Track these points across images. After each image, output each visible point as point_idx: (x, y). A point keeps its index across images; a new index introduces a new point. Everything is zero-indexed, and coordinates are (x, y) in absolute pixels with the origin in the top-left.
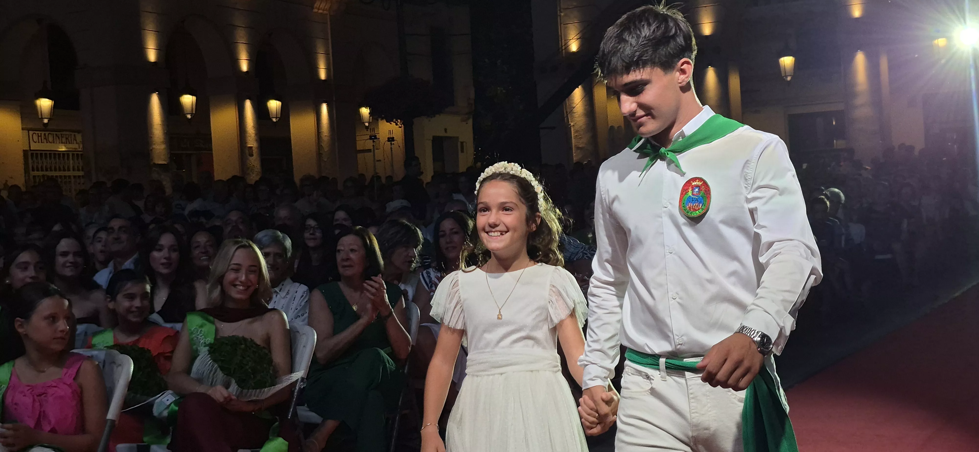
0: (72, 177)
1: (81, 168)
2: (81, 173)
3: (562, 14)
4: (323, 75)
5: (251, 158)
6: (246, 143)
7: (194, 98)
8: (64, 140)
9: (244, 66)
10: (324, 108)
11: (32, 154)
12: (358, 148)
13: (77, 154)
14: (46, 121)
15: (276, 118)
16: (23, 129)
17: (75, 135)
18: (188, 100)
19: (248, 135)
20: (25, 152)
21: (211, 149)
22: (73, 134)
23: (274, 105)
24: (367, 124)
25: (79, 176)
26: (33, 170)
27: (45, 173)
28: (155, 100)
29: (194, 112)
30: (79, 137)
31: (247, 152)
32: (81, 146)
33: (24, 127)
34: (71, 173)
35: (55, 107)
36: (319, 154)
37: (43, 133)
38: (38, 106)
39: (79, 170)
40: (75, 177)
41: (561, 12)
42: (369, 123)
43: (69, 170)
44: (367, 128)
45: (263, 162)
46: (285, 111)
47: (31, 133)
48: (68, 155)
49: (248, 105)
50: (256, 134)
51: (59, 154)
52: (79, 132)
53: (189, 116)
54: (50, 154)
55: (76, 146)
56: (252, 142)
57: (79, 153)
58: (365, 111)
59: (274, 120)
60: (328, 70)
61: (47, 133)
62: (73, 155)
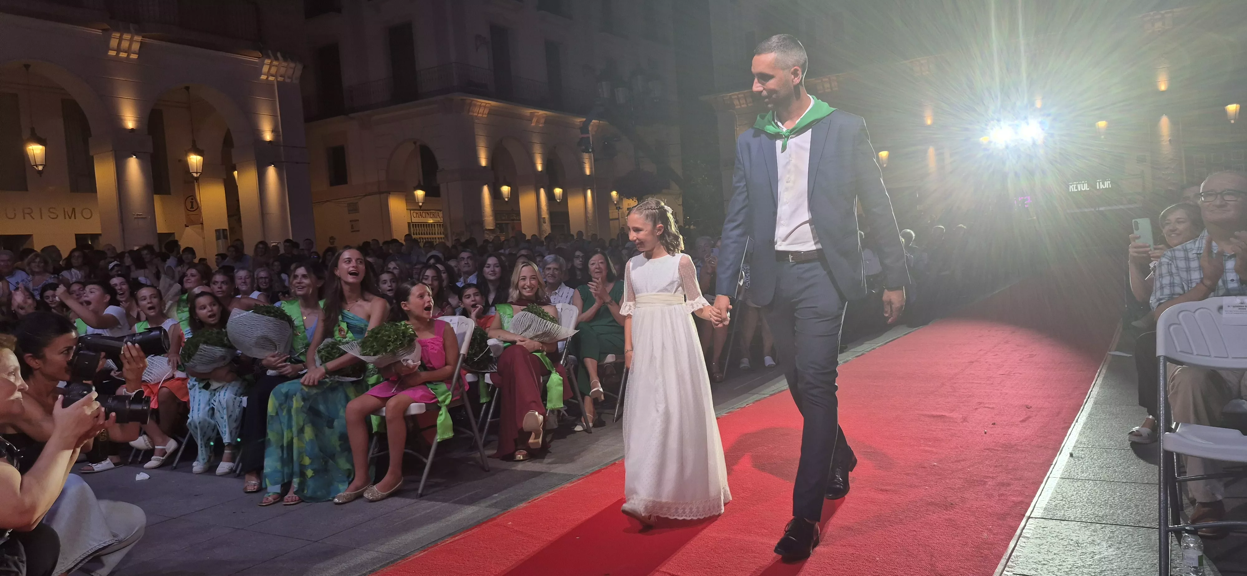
0: (437, 239)
1: (442, 233)
2: (442, 236)
3: (738, 129)
4: (588, 172)
5: (544, 224)
6: (541, 215)
7: (509, 188)
8: (432, 216)
9: (539, 168)
10: (589, 193)
11: (413, 224)
12: (611, 218)
13: (440, 225)
14: (421, 204)
15: (559, 199)
16: (407, 209)
17: (438, 213)
18: (505, 189)
19: (542, 210)
20: (409, 223)
21: (520, 220)
22: (437, 212)
23: (558, 191)
24: (615, 202)
25: (441, 238)
26: (414, 234)
27: (421, 236)
28: (486, 190)
29: (509, 197)
30: (441, 214)
31: (542, 220)
32: (442, 219)
33: (409, 208)
34: (437, 236)
35: (426, 195)
36: (587, 222)
37: (419, 211)
38: (416, 196)
39: (441, 234)
40: (438, 238)
41: (737, 127)
42: (617, 201)
43: (435, 234)
44: (616, 204)
45: (552, 227)
46: (565, 195)
47: (412, 211)
48: (434, 225)
49: (542, 191)
50: (548, 210)
51: (429, 224)
52: (440, 211)
53: (506, 199)
54: (424, 224)
55: (439, 219)
56: (545, 214)
57: (441, 223)
58: (614, 194)
59: (558, 201)
60: (591, 168)
61: (421, 212)
62: (437, 225)
